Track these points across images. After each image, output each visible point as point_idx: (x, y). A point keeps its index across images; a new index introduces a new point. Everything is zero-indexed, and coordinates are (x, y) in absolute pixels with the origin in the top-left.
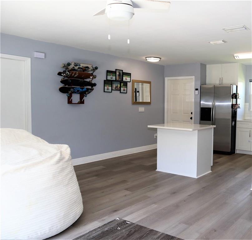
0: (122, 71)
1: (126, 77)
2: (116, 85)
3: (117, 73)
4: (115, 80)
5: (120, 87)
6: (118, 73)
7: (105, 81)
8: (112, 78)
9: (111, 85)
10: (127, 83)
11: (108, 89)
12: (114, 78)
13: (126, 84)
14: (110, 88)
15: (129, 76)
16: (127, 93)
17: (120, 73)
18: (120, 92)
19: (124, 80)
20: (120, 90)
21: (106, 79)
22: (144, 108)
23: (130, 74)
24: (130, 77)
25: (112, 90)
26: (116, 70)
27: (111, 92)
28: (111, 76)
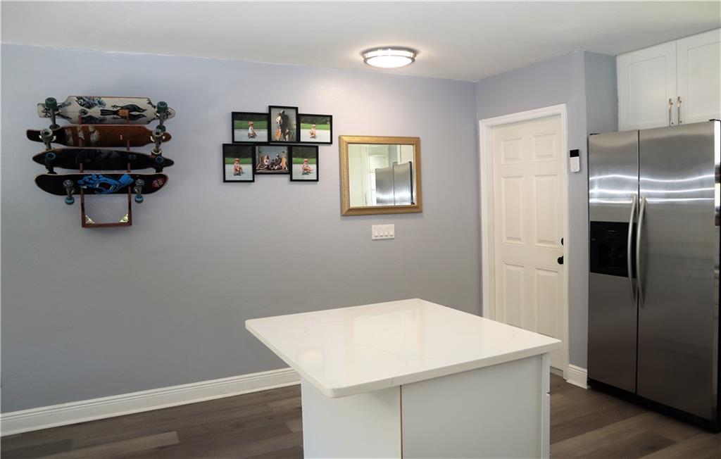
0: (296, 109)
1: (313, 130)
2: (274, 157)
3: (276, 119)
4: (265, 140)
5: (290, 164)
6: (279, 118)
7: (224, 146)
8: (254, 136)
9: (250, 160)
10: (317, 147)
11: (239, 172)
12: (262, 135)
13: (312, 150)
14: (247, 168)
15: (325, 123)
16: (317, 180)
17: (285, 118)
18: (292, 180)
19: (302, 140)
20: (290, 172)
21: (230, 142)
22: (393, 225)
23: (331, 117)
24: (329, 126)
25: (255, 172)
26: (270, 107)
27: (253, 181)
28: (250, 131)
